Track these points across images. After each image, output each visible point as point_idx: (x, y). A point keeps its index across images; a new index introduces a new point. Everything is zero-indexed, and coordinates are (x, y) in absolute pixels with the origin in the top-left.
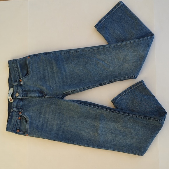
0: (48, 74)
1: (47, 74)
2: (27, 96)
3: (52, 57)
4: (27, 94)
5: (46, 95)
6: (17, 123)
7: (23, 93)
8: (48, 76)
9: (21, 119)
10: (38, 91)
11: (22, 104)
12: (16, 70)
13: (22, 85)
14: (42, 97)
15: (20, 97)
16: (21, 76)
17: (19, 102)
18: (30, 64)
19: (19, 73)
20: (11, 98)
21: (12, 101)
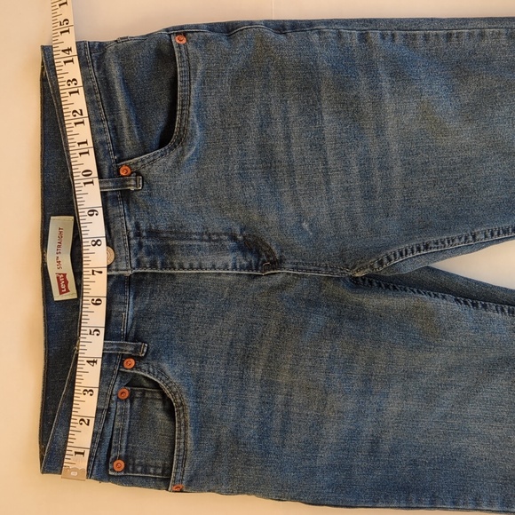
0: (288, 146)
2: (164, 266)
3: (318, 50)
4: (170, 250)
5: (276, 264)
6: (111, 422)
7: (140, 245)
8: (289, 153)
9: (131, 398)
10: (233, 238)
11: (136, 309)
12: (96, 104)
13: (137, 195)
14: (257, 270)
15: (124, 268)
16: (128, 143)
17: (119, 296)
18: (190, 80)
19: (115, 128)
20: (65, 275)
21: (68, 291)
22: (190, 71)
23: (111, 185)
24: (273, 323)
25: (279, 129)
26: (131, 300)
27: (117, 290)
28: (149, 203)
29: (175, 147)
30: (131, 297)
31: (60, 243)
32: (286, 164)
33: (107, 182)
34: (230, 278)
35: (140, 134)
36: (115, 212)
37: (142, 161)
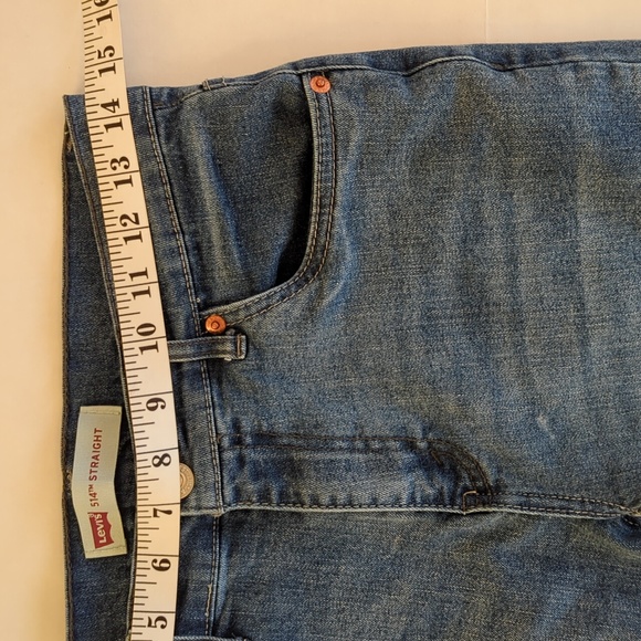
0: (513, 277)
1: (497, 280)
2: (283, 498)
3: (574, 100)
4: (294, 470)
5: (489, 494)
7: (241, 461)
10: (410, 445)
11: (233, 575)
12: (163, 203)
13: (235, 370)
14: (453, 504)
15: (212, 504)
16: (223, 275)
17: (201, 553)
18: (336, 160)
19: (198, 247)
20: (104, 515)
21: (110, 541)
22: (338, 141)
23: (189, 350)
24: (481, 601)
25: (496, 245)
26: (223, 560)
27: (199, 543)
28: (258, 383)
29: (307, 281)
30: (224, 555)
31: (96, 457)
32: (508, 309)
33: (182, 345)
34: (403, 519)
35: (244, 258)
36: (196, 400)
37: (247, 307)
